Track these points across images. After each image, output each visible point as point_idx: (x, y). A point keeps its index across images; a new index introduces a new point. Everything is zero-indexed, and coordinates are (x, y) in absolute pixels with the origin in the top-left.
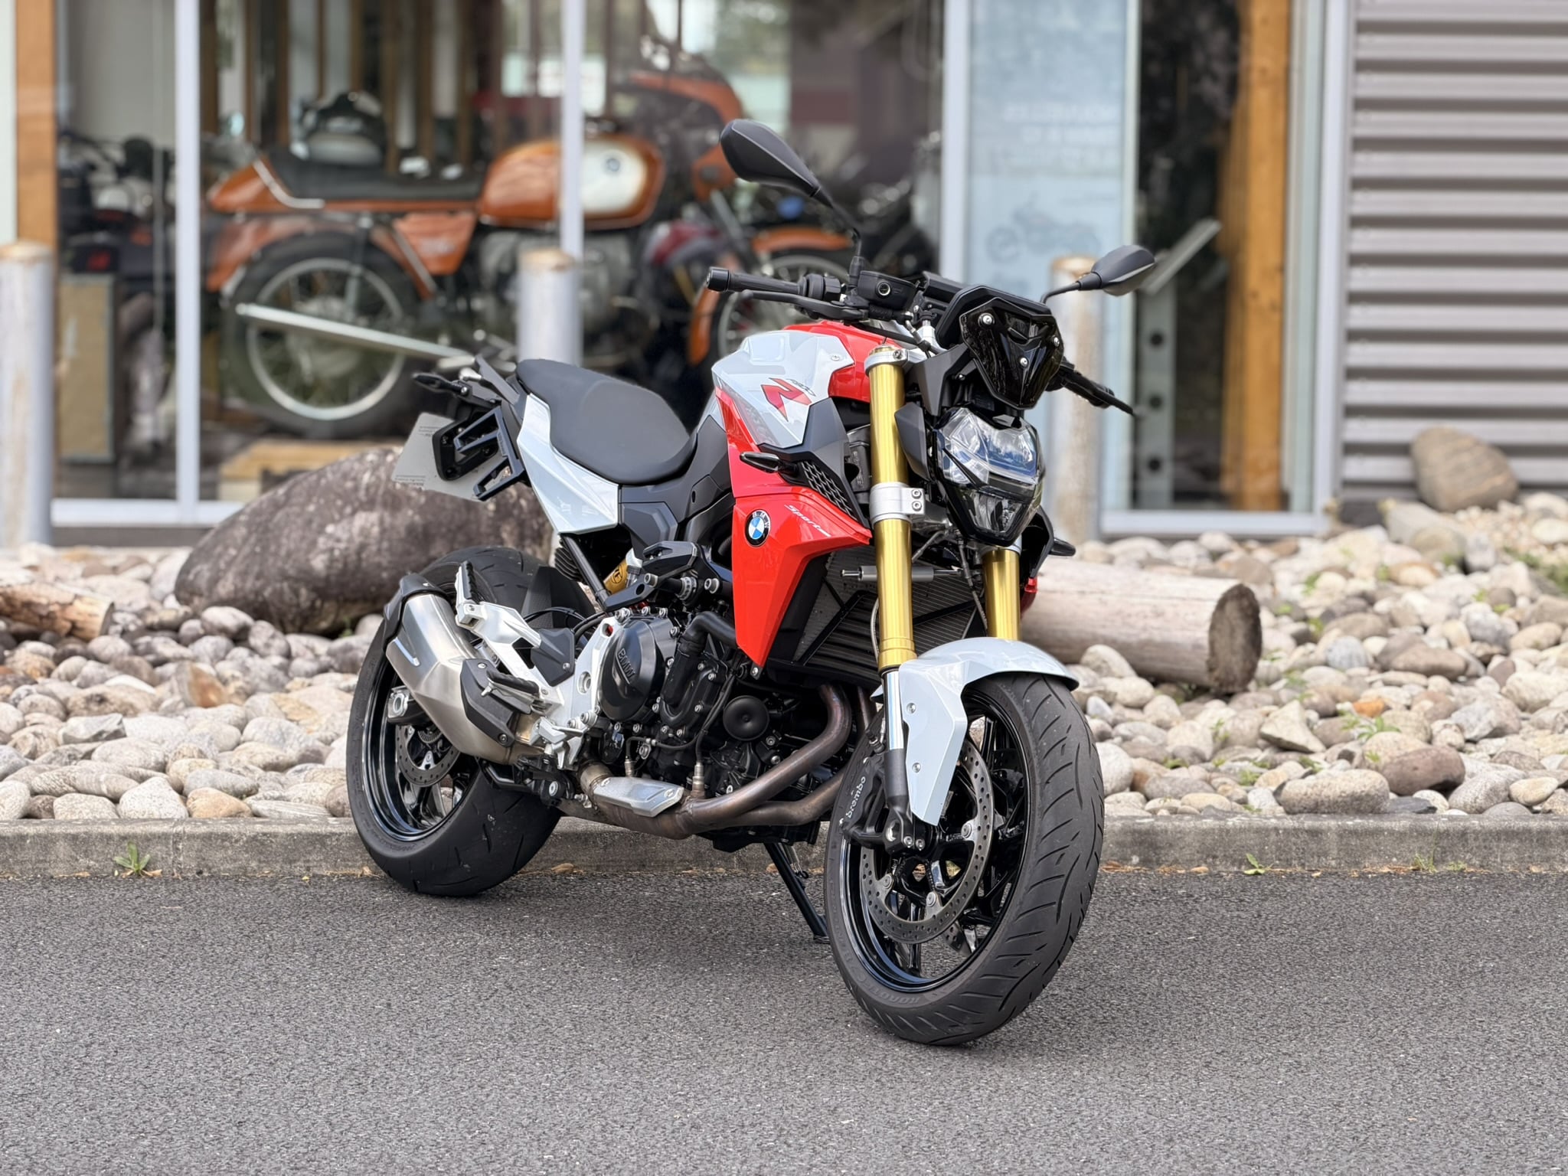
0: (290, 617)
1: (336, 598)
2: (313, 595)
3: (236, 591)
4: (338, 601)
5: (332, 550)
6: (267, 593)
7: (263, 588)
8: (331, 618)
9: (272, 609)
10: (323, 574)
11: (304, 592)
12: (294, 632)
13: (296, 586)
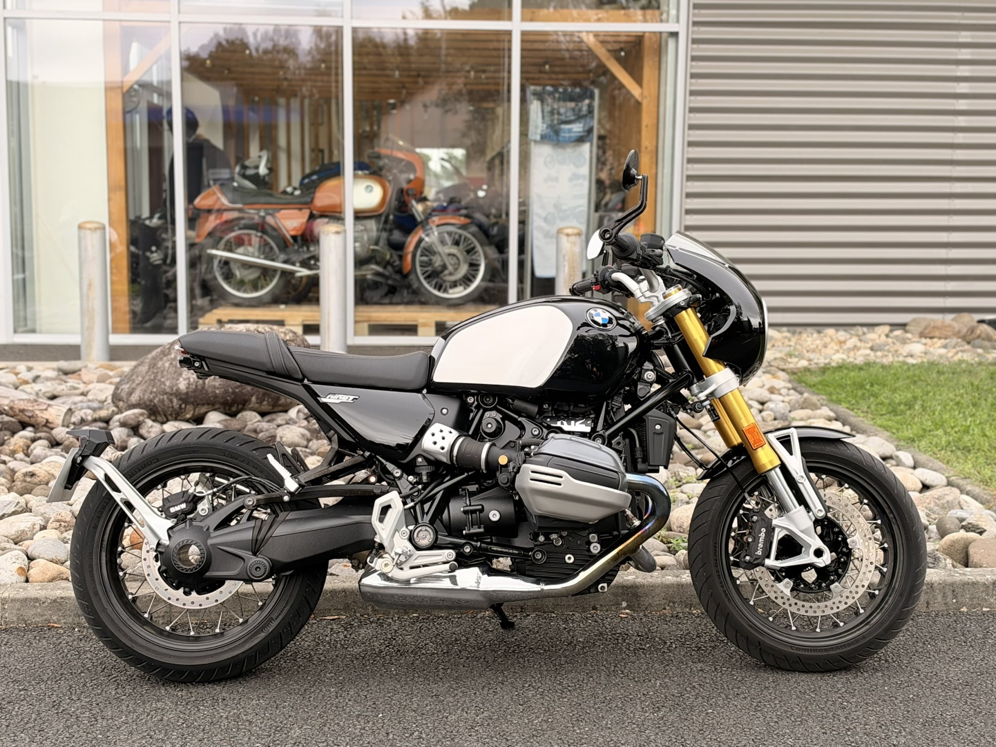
0: (169, 413)
1: (192, 403)
2: (180, 402)
3: (140, 400)
4: (194, 405)
5: (189, 379)
6: (156, 401)
7: (154, 398)
8: (191, 413)
9: (159, 409)
10: (185, 391)
11: (175, 400)
12: (172, 420)
13: (171, 397)
